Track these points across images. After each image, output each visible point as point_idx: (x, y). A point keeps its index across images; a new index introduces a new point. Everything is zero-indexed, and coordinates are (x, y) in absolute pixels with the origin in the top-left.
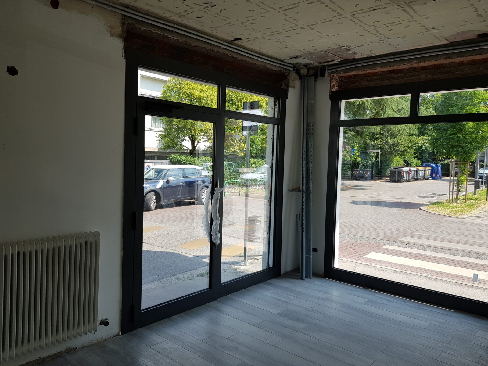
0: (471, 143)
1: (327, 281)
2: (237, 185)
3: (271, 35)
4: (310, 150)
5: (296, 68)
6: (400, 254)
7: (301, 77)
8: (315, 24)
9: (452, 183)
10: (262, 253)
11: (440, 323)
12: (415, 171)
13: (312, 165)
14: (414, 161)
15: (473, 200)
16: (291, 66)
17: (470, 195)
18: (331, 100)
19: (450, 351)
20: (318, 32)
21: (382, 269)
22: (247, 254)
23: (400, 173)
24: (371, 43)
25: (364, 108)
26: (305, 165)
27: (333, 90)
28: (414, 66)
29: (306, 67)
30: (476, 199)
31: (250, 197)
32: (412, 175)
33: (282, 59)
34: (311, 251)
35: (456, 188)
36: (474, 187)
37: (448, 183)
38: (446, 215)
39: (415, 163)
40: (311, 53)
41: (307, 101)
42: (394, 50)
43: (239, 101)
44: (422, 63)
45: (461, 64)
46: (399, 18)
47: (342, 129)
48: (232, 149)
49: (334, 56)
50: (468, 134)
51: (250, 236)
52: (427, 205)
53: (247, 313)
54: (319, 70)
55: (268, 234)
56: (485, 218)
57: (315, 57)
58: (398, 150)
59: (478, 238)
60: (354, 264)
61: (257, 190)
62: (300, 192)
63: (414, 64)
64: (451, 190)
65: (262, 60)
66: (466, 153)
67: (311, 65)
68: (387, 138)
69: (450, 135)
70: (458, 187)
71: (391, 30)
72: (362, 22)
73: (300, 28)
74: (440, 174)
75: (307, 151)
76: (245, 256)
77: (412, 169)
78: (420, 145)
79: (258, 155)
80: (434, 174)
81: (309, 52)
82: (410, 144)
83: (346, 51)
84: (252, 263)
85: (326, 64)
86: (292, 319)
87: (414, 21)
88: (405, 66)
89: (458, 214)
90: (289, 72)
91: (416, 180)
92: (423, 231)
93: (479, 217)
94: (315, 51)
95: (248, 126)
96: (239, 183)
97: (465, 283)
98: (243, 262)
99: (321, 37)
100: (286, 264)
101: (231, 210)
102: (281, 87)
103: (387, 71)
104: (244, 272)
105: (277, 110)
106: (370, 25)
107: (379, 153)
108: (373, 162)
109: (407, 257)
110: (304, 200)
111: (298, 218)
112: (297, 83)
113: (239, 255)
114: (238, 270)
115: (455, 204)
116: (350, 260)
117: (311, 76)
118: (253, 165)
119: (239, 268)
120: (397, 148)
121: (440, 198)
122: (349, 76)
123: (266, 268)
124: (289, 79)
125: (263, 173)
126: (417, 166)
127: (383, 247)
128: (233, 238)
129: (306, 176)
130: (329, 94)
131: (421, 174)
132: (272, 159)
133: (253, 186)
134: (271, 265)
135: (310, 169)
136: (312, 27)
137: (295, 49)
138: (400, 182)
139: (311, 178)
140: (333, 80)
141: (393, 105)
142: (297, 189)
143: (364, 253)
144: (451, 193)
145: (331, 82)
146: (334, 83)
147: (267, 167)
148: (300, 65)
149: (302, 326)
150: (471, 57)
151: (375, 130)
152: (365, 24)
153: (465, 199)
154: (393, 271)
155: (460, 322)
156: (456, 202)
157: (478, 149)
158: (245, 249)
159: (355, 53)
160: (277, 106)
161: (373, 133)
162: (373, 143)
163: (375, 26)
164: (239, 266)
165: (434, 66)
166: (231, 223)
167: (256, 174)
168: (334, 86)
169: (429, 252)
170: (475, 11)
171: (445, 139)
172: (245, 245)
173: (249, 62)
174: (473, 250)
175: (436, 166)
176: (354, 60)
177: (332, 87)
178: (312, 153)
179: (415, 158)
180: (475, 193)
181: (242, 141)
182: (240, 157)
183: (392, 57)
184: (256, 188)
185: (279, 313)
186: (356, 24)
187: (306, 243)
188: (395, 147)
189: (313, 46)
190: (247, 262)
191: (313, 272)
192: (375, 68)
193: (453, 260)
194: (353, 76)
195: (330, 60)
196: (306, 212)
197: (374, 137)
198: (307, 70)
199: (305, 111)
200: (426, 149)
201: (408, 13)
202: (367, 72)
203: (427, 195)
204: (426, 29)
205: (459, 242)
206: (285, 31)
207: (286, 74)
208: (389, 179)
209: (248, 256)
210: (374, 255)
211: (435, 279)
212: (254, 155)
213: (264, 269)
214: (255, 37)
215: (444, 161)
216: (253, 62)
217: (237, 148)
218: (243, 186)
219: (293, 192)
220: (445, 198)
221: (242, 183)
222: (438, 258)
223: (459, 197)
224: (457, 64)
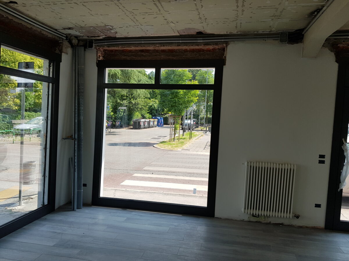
0: (182, 104)
1: (95, 208)
2: (11, 134)
3: (46, 4)
4: (81, 105)
5: (69, 38)
6: (144, 179)
7: (72, 46)
8: (87, 2)
9: (171, 129)
10: (37, 193)
11: (175, 226)
12: (148, 122)
13: (83, 117)
14: (148, 115)
15: (183, 139)
16: (64, 35)
17: (181, 137)
18: (97, 66)
19: (184, 246)
20: (89, 9)
21: (134, 192)
22: (22, 195)
23: (139, 123)
24: (129, 26)
25: (116, 77)
26: (76, 118)
27: (99, 59)
28: (157, 48)
29: (77, 38)
30: (184, 139)
31: (25, 145)
32: (146, 124)
33: (57, 28)
34: (81, 187)
35: (174, 132)
36: (182, 131)
37: (169, 129)
38: (169, 150)
39: (148, 116)
40: (82, 27)
41: (78, 66)
42: (144, 35)
43: (13, 63)
44: (162, 47)
45: (186, 51)
46: (151, 9)
47: (106, 90)
48: (6, 103)
49: (100, 32)
50: (180, 98)
51: (25, 179)
52: (157, 144)
53: (23, 251)
54: (88, 43)
55: (44, 177)
56: (190, 150)
57: (85, 31)
58: (138, 108)
59: (188, 163)
60: (114, 191)
61: (30, 138)
62: (73, 139)
63: (157, 47)
64: (171, 134)
65: (38, 26)
66: (179, 111)
67: (81, 38)
68: (131, 99)
69: (171, 99)
70: (175, 132)
71: (144, 18)
72: (124, 7)
73: (74, 3)
74: (163, 123)
75: (79, 106)
76: (20, 197)
77: (146, 120)
78: (151, 105)
79: (31, 109)
80: (159, 124)
81: (80, 26)
82: (145, 104)
83: (110, 30)
84: (27, 203)
85: (93, 38)
86: (67, 248)
87: (160, 14)
88: (151, 48)
89: (176, 149)
90: (63, 41)
91: (149, 127)
92: (157, 161)
93: (187, 150)
94: (85, 26)
95: (24, 83)
96: (12, 133)
97: (185, 194)
98: (18, 203)
99: (91, 14)
100: (60, 199)
101: (5, 157)
102: (55, 52)
103: (139, 50)
104: (19, 211)
105: (51, 70)
106: (130, 11)
107: (125, 109)
108: (122, 115)
109: (149, 181)
110: (76, 146)
111: (71, 161)
112: (70, 50)
113: (14, 197)
114: (13, 211)
115: (173, 142)
116: (111, 188)
117: (81, 46)
118: (27, 118)
119: (14, 209)
120: (137, 106)
121: (164, 139)
122: (111, 50)
123: (42, 206)
124: (62, 46)
125: (36, 124)
126: (149, 118)
127: (133, 175)
128: (7, 182)
129: (78, 126)
130: (96, 62)
131: (151, 124)
132: (48, 113)
133: (26, 135)
134: (46, 202)
135: (81, 121)
136: (84, 4)
137: (69, 22)
138: (139, 129)
139: (82, 128)
140: (99, 52)
141: (135, 77)
142: (70, 137)
143: (121, 181)
144: (171, 135)
145: (97, 53)
146: (100, 54)
147: (42, 119)
148: (71, 36)
149: (76, 251)
150: (192, 47)
151: (124, 93)
152: (126, 10)
153: (178, 139)
154: (141, 192)
155: (187, 222)
156: (174, 141)
157: (186, 108)
158: (20, 192)
159: (116, 33)
160: (51, 68)
161: (122, 95)
162: (122, 102)
163: (134, 13)
164: (14, 207)
165: (169, 50)
166: (5, 169)
167: (30, 125)
168: (99, 56)
169: (162, 175)
170: (198, 15)
171: (168, 101)
172: (20, 187)
173: (25, 25)
174: (187, 171)
175: (160, 118)
176: (115, 39)
177: (98, 57)
178: (83, 108)
179: (148, 113)
180: (183, 135)
181: (16, 97)
182: (14, 110)
183: (143, 40)
184: (29, 136)
185: (54, 245)
186: (120, 8)
187: (77, 181)
188: (136, 105)
189: (84, 21)
190: (22, 202)
191: (83, 203)
192: (130, 47)
193: (177, 180)
194: (114, 51)
195: (97, 36)
196: (78, 156)
197: (122, 98)
198: (78, 41)
199: (76, 74)
200: (155, 108)
201: (157, 7)
202: (125, 48)
203: (156, 137)
204: (167, 22)
205: (178, 167)
206: (61, 4)
207: (59, 42)
208: (132, 127)
209: (23, 197)
210: (127, 182)
211: (168, 194)
212: (28, 109)
213: (39, 207)
214: (32, 4)
215: (165, 115)
216: (29, 26)
217: (11, 103)
218: (17, 135)
219: (66, 140)
220: (167, 139)
221: (16, 132)
222: (168, 179)
223: (175, 138)
224: (183, 50)
